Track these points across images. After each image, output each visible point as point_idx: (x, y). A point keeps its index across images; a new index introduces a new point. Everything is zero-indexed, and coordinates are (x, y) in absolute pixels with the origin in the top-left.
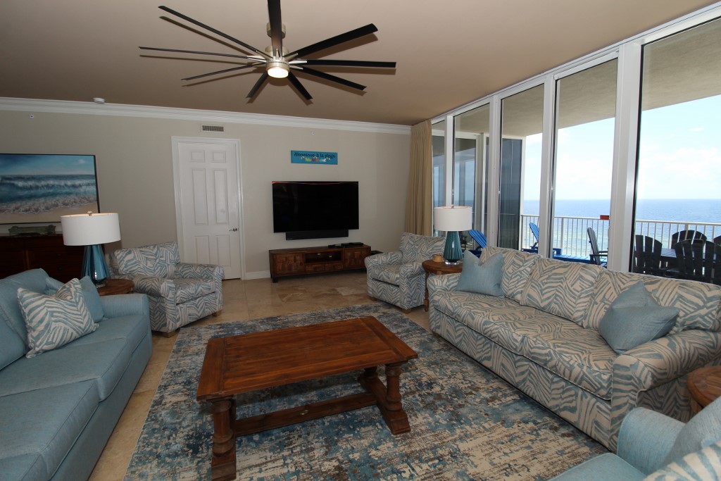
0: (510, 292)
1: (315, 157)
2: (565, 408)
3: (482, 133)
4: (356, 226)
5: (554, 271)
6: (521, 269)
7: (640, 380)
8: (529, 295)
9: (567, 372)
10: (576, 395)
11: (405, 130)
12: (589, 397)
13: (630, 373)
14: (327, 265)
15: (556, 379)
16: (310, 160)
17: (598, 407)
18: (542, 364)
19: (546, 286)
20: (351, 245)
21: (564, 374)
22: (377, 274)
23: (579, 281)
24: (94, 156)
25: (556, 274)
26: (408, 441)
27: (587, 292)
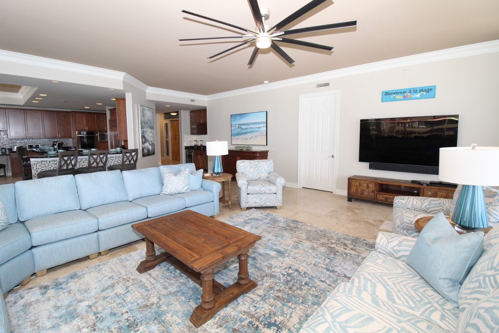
24: (267, 112)
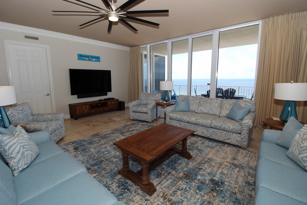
0: (193, 110)
1: (90, 58)
2: (226, 139)
3: (153, 53)
4: (110, 91)
5: (208, 101)
6: (196, 101)
7: (250, 126)
8: (201, 110)
9: (228, 128)
10: (230, 134)
11: (128, 49)
12: (234, 134)
13: (247, 124)
14: (100, 109)
15: (223, 132)
16: (88, 59)
17: (237, 136)
18: (219, 128)
19: (206, 106)
20: (109, 99)
21: (227, 129)
22: (136, 109)
23: (216, 103)
25: (209, 102)
26: (195, 160)
27: (219, 106)
